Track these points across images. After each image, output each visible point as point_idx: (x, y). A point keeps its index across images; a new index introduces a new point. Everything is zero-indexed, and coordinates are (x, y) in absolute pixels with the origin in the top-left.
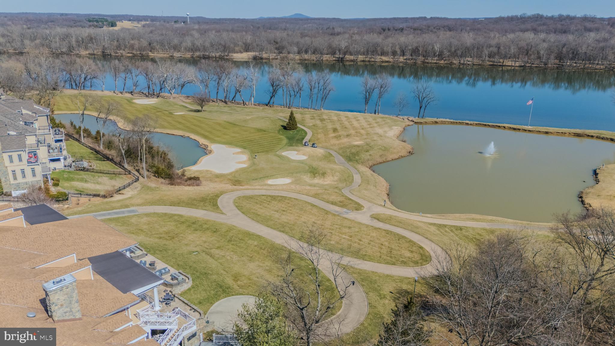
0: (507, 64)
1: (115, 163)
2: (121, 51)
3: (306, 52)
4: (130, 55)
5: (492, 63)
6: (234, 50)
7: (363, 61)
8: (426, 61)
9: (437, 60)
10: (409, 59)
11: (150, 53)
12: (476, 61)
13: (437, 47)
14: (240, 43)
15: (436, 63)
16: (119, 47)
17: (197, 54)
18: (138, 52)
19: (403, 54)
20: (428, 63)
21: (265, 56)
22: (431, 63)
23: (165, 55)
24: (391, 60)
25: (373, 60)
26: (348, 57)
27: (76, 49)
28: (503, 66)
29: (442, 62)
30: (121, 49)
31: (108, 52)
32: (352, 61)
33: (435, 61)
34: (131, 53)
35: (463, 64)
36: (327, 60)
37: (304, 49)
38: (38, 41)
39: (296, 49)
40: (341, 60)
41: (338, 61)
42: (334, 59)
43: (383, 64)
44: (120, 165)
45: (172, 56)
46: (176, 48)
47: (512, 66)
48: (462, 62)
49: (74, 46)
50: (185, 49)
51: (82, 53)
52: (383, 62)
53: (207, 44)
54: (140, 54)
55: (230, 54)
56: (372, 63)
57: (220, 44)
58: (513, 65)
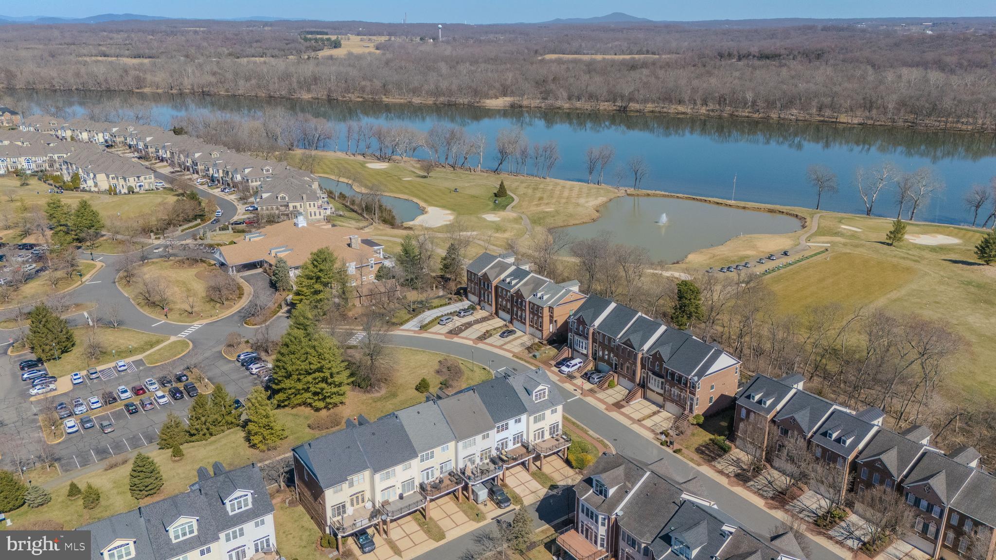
0: (842, 120)
1: (358, 214)
2: (350, 95)
3: (579, 99)
4: (361, 100)
5: (822, 119)
6: (488, 94)
7: (652, 112)
8: (736, 113)
9: (749, 112)
10: (713, 111)
11: (383, 97)
12: (802, 116)
13: (749, 96)
14: (497, 85)
15: (748, 117)
16: (347, 90)
17: (442, 99)
18: (370, 96)
19: (705, 103)
20: (737, 116)
21: (525, 103)
22: (741, 117)
23: (402, 101)
24: (689, 111)
25: (665, 110)
26: (633, 106)
27: (298, 92)
28: (836, 122)
29: (756, 115)
30: (349, 92)
31: (334, 95)
32: (637, 111)
33: (747, 114)
34: (361, 97)
35: (783, 119)
36: (605, 110)
37: (576, 94)
38: (253, 82)
39: (565, 95)
40: (624, 110)
41: (619, 110)
42: (615, 108)
43: (680, 116)
44: (361, 215)
45: (410, 102)
46: (415, 91)
47: (848, 123)
48: (782, 116)
49: (296, 87)
50: (427, 93)
51: (304, 97)
52: (678, 113)
53: (454, 87)
54: (372, 98)
55: (484, 100)
56: (665, 114)
57: (470, 87)
58: (850, 121)
